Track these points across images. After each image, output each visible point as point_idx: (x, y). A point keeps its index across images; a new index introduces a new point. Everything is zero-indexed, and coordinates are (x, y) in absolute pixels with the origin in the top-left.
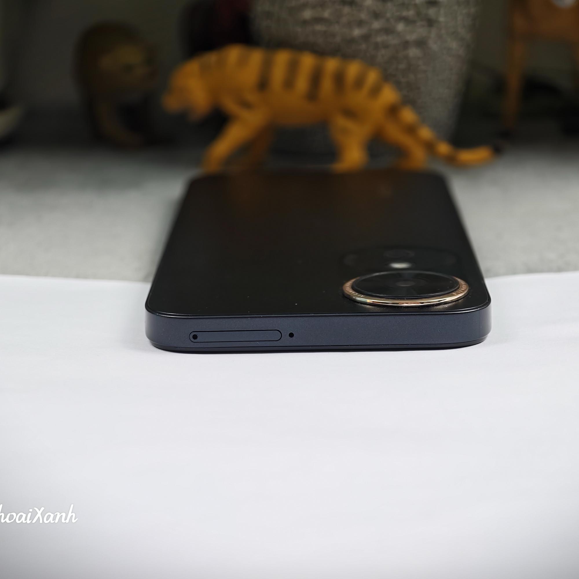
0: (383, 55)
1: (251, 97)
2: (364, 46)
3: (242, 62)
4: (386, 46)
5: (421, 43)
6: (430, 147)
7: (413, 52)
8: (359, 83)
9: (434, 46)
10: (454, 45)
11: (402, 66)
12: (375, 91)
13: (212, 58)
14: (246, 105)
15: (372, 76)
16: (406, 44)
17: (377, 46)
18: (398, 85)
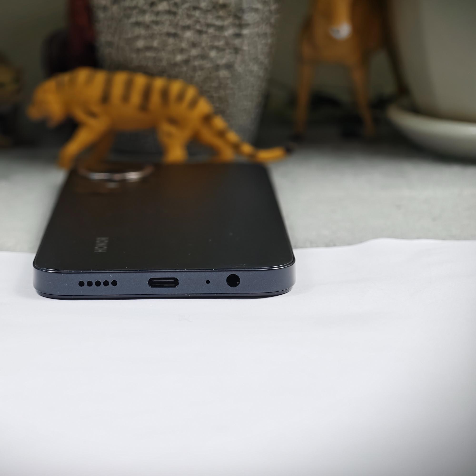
0: (199, 75)
1: (96, 109)
2: (185, 69)
3: (89, 81)
4: (202, 68)
5: (229, 66)
6: (236, 147)
7: (223, 73)
8: (181, 97)
9: (239, 68)
10: (255, 68)
11: (215, 84)
12: (193, 104)
13: (65, 78)
14: (93, 115)
15: (191, 92)
16: (217, 68)
17: (194, 69)
18: (211, 99)
